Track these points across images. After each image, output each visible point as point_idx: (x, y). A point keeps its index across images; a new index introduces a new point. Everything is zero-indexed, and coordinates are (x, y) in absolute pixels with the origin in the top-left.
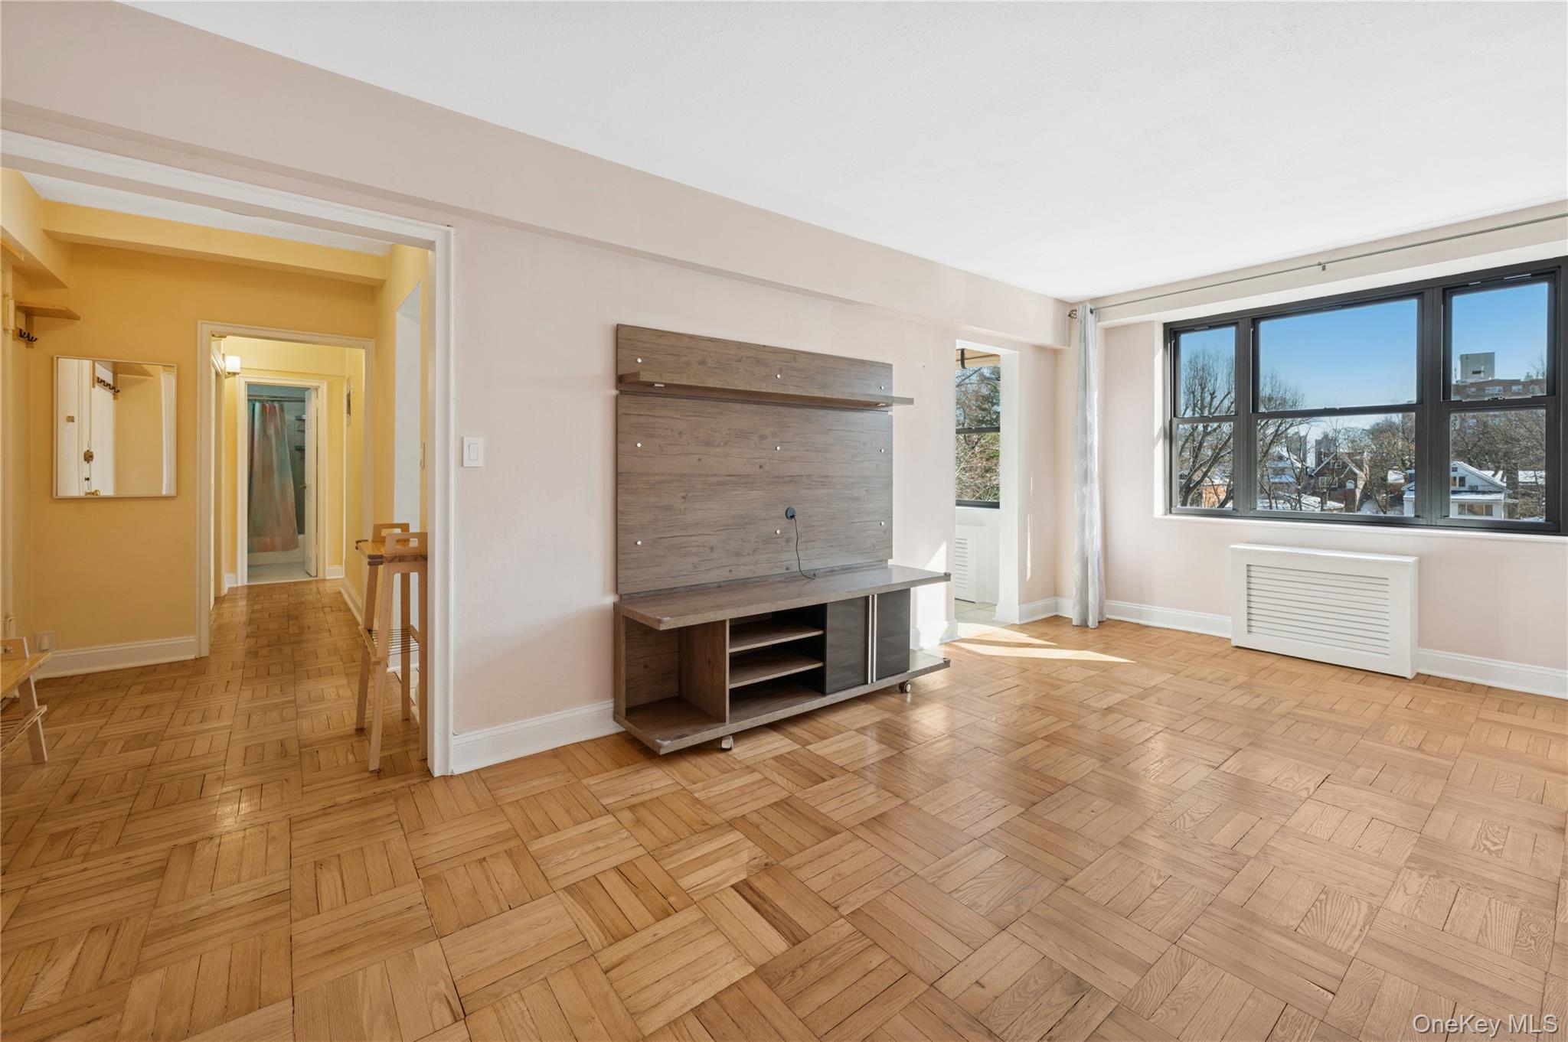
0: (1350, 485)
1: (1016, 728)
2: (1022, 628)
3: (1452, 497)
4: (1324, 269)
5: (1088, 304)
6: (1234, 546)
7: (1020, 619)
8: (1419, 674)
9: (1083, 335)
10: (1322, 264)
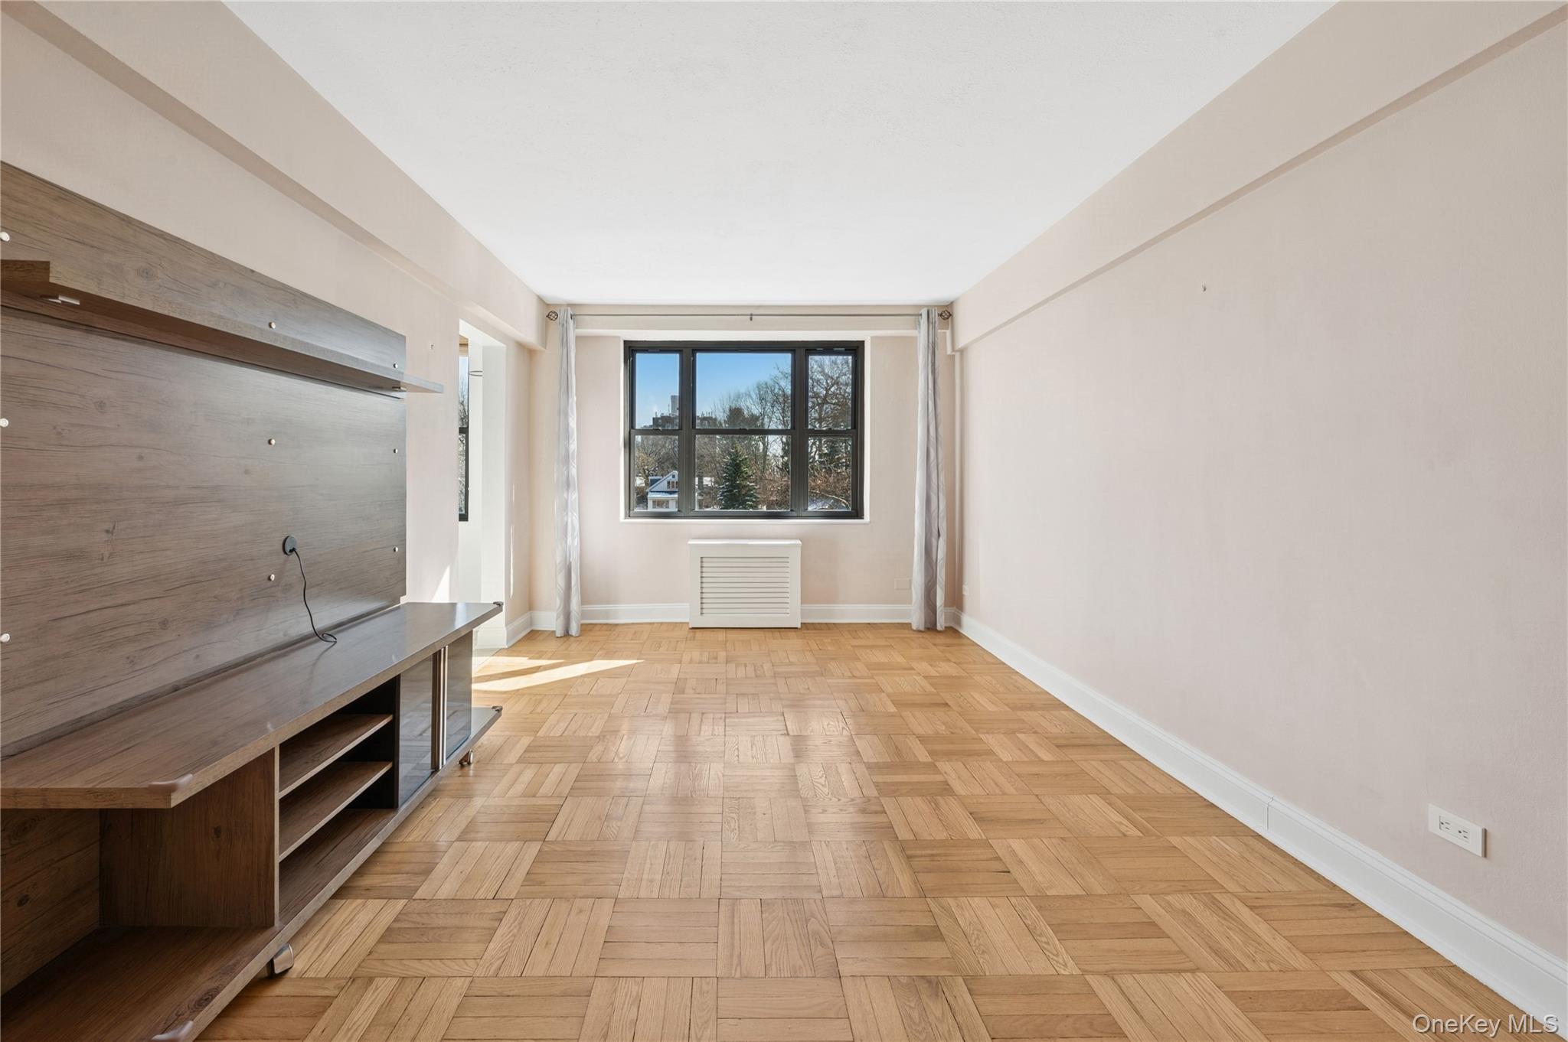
1: (624, 760)
2: (511, 650)
4: (751, 319)
5: (569, 308)
6: (691, 542)
7: (508, 641)
8: (802, 624)
9: (565, 340)
10: (751, 315)
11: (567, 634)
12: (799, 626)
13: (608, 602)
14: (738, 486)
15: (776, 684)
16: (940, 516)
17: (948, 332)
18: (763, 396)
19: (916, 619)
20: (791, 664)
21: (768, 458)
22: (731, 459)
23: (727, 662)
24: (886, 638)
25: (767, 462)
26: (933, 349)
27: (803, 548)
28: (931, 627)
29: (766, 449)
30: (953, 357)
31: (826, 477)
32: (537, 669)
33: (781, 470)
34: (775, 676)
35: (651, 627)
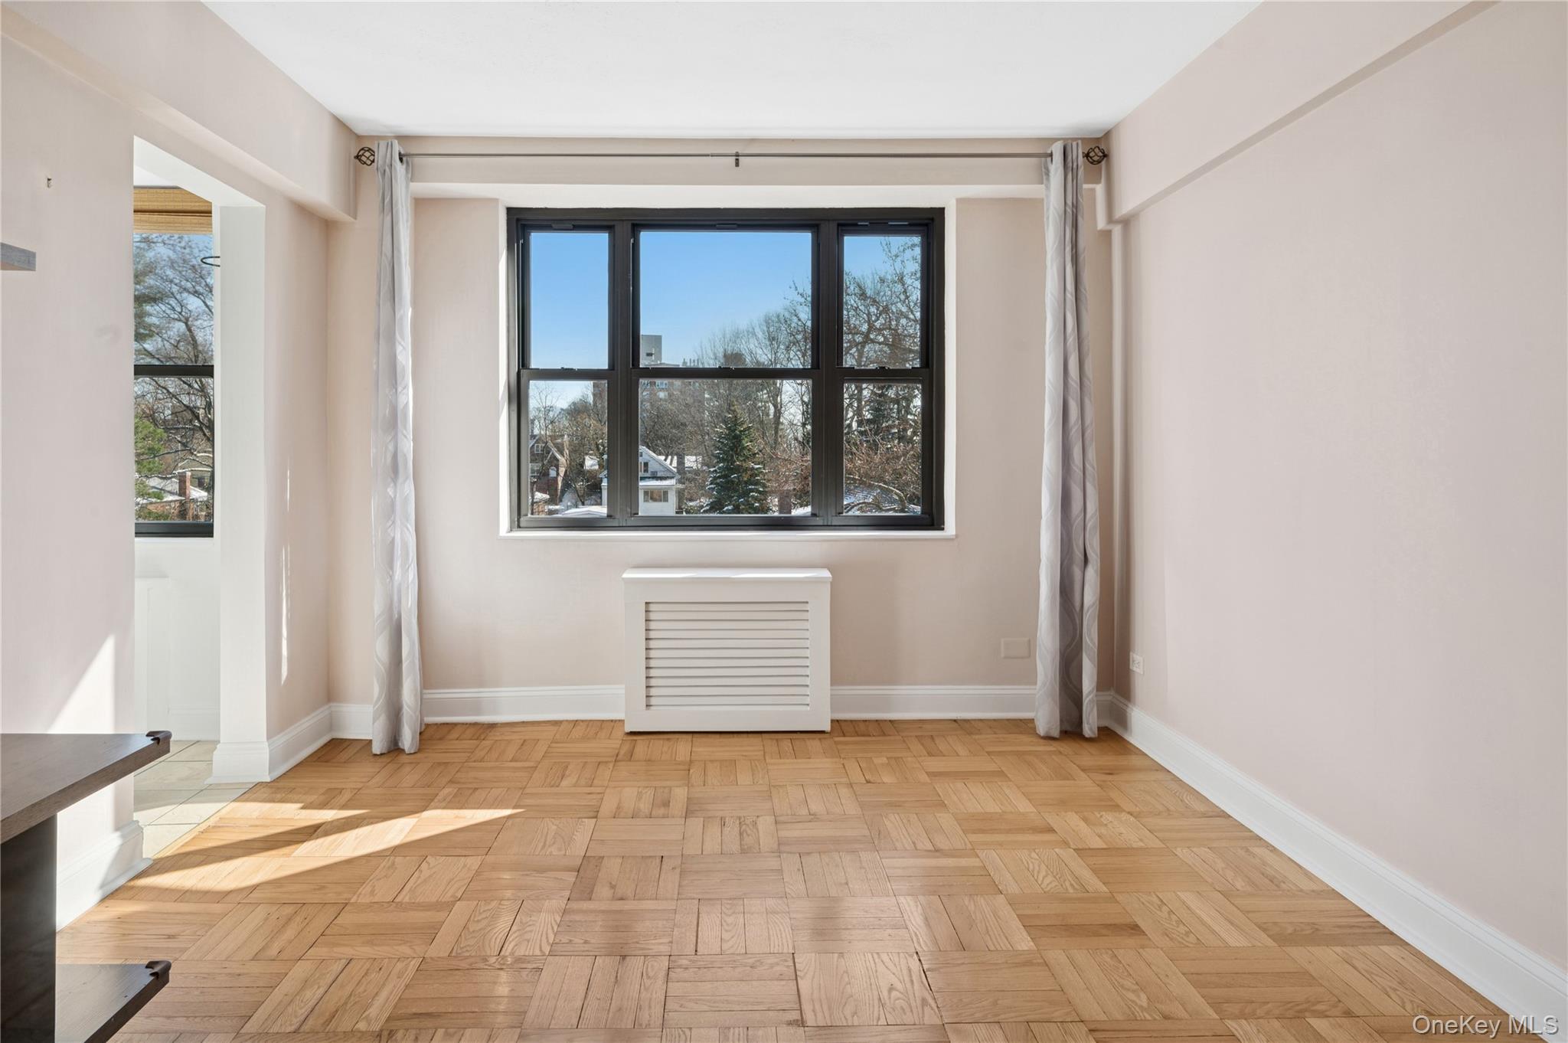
0: (553, 473)
2: (277, 789)
3: (641, 483)
4: (737, 164)
5: (396, 142)
6: (629, 575)
7: (271, 771)
8: (832, 721)
9: (387, 200)
10: (737, 155)
11: (394, 748)
12: (827, 727)
13: (480, 683)
14: (737, 470)
15: (780, 871)
16: (1089, 525)
17: (1100, 189)
18: (774, 334)
19: (1045, 715)
20: (813, 817)
21: (781, 427)
22: (728, 428)
23: (688, 814)
24: (989, 753)
25: (780, 433)
26: (1073, 216)
27: (833, 585)
28: (1071, 730)
29: (778, 413)
30: (1107, 235)
31: (868, 455)
32: (313, 832)
33: (802, 444)
34: (781, 847)
35: (556, 728)
